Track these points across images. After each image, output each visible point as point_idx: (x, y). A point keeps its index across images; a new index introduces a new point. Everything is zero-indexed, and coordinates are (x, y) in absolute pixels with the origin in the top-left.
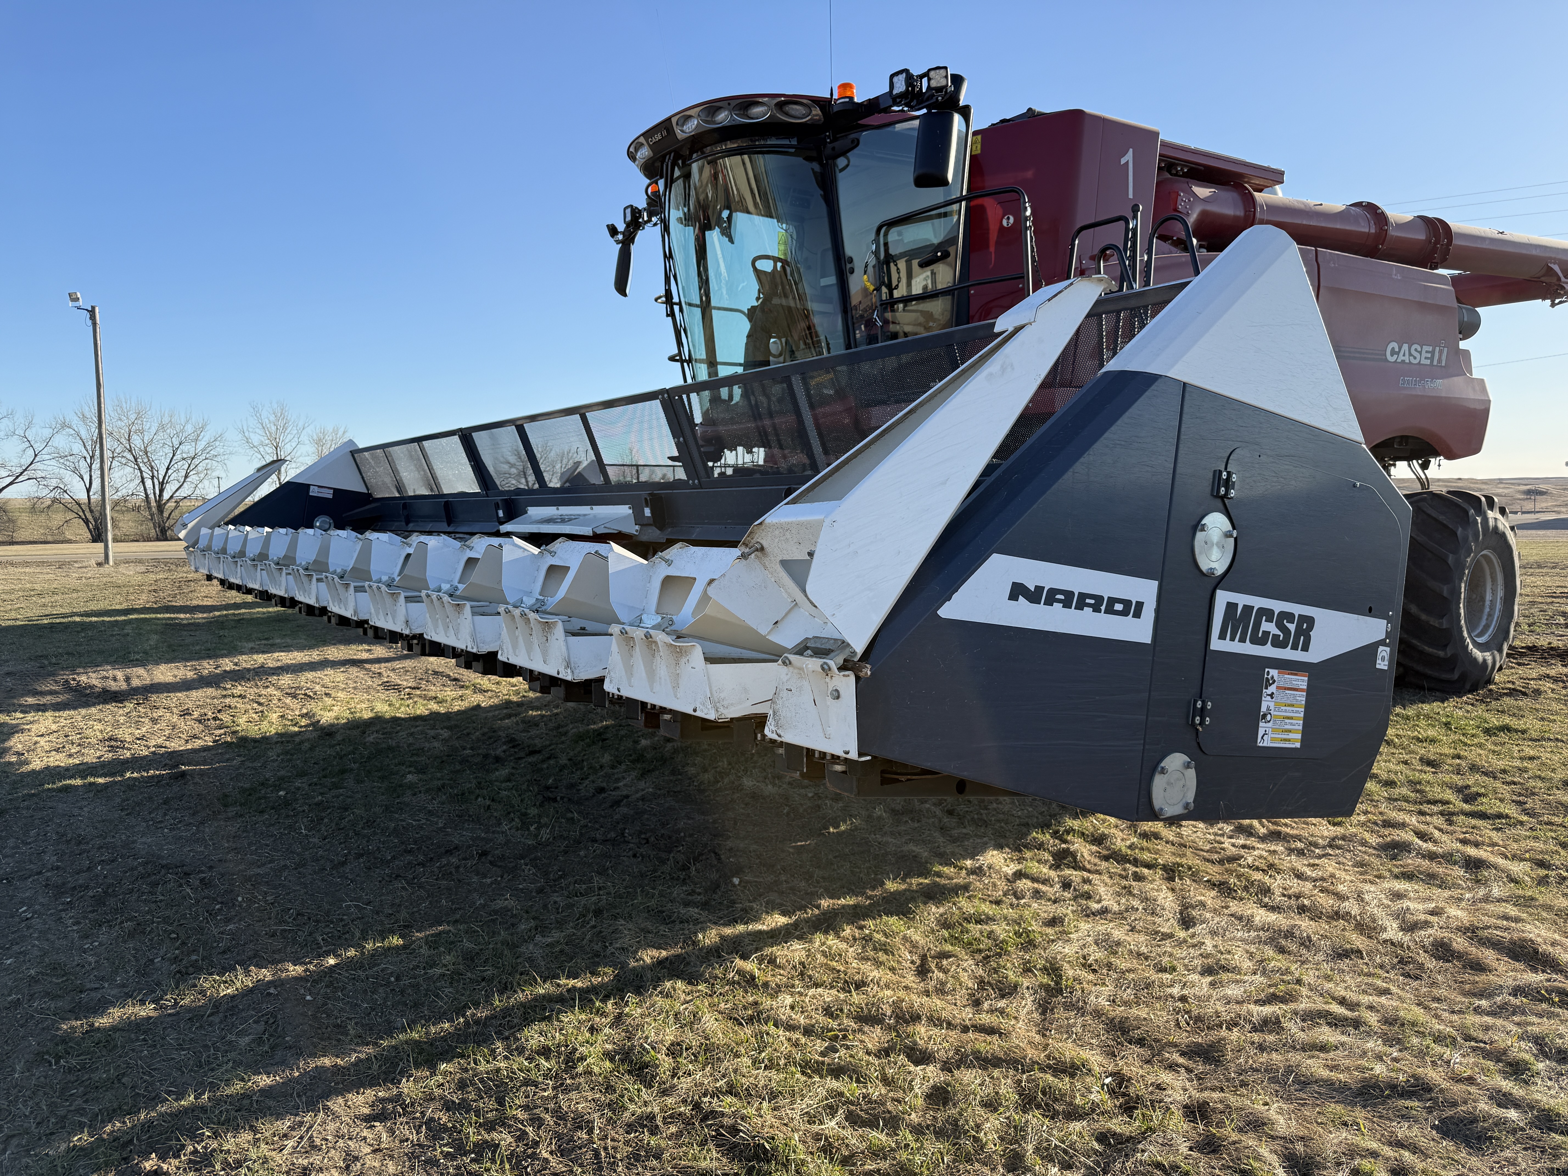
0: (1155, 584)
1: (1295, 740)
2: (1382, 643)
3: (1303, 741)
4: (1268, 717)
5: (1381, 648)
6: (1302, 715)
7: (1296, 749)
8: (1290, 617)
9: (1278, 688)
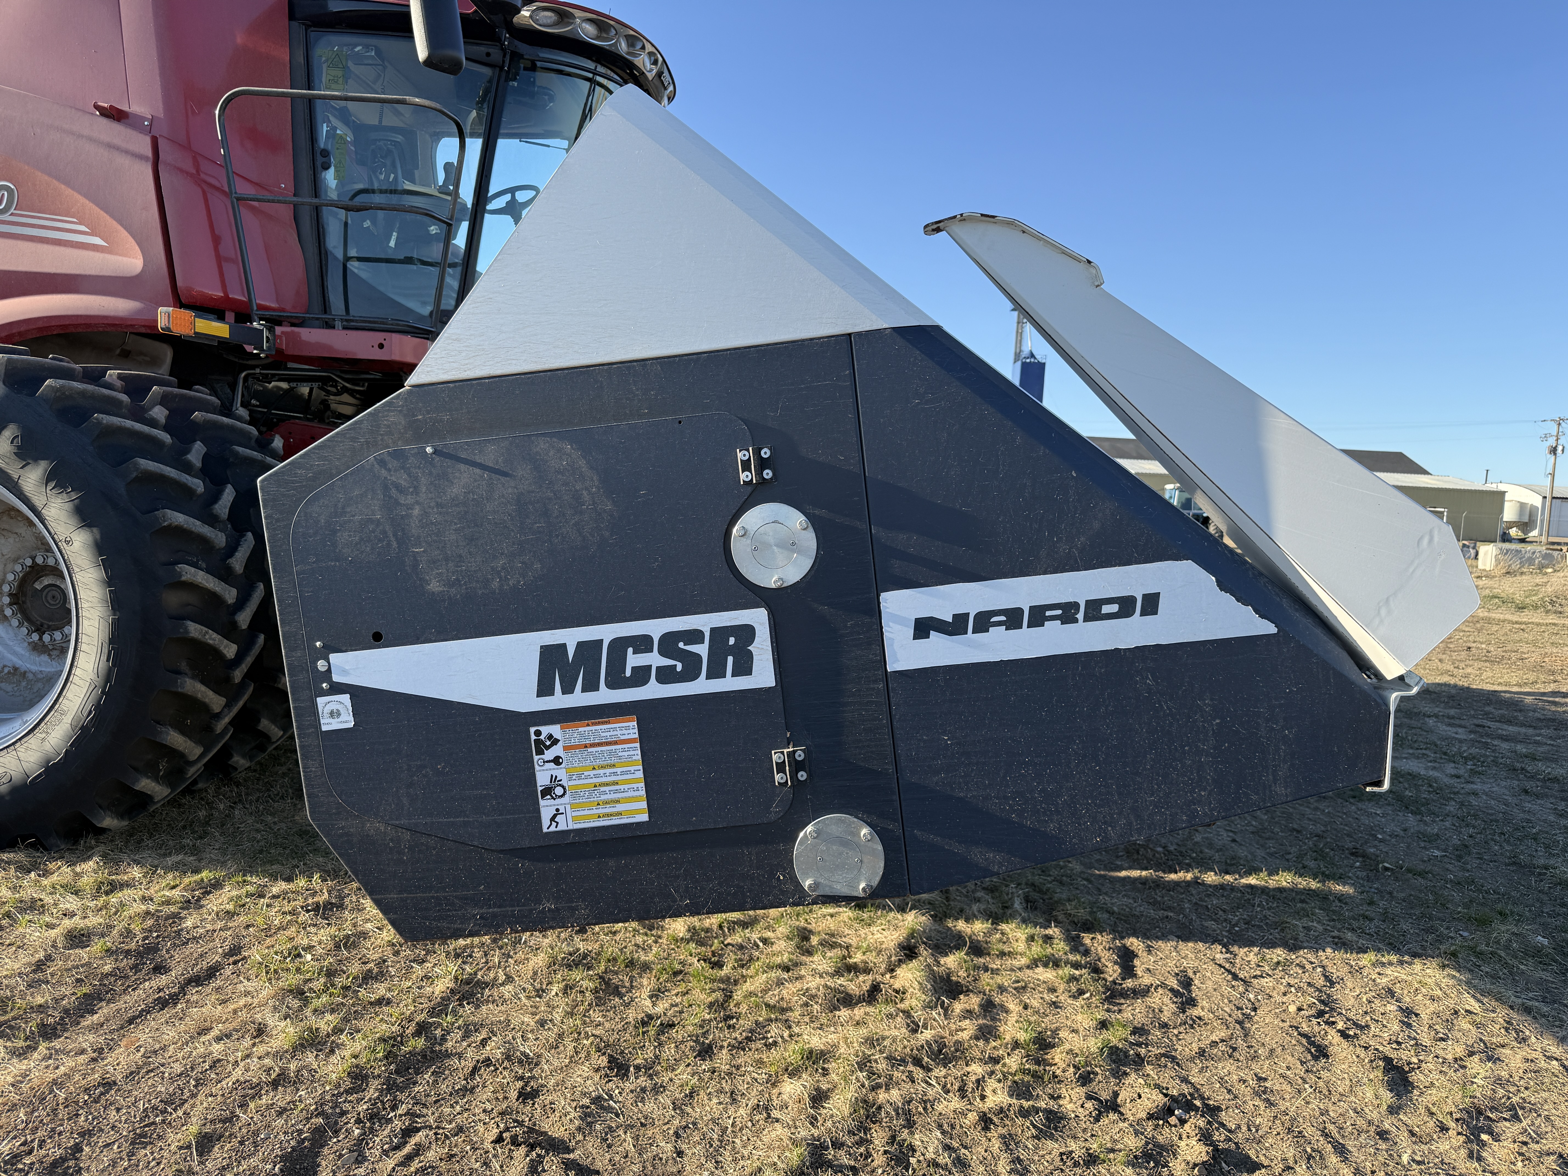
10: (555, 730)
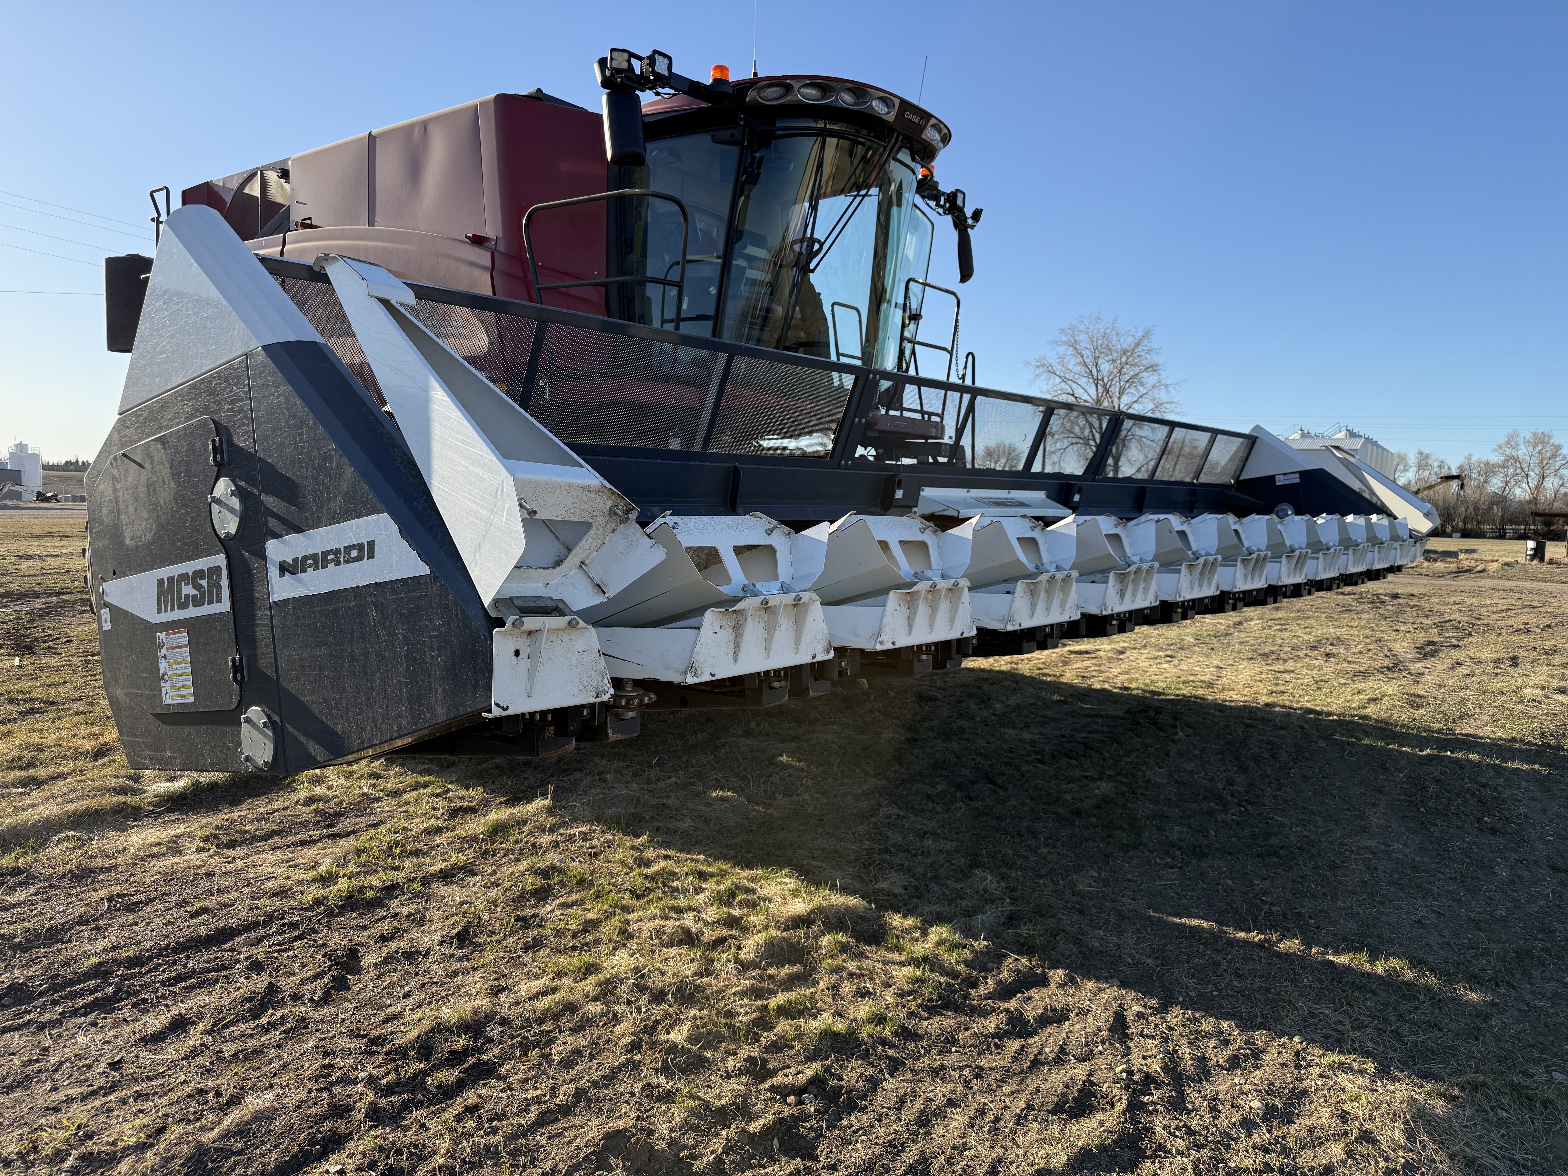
10: (162, 635)
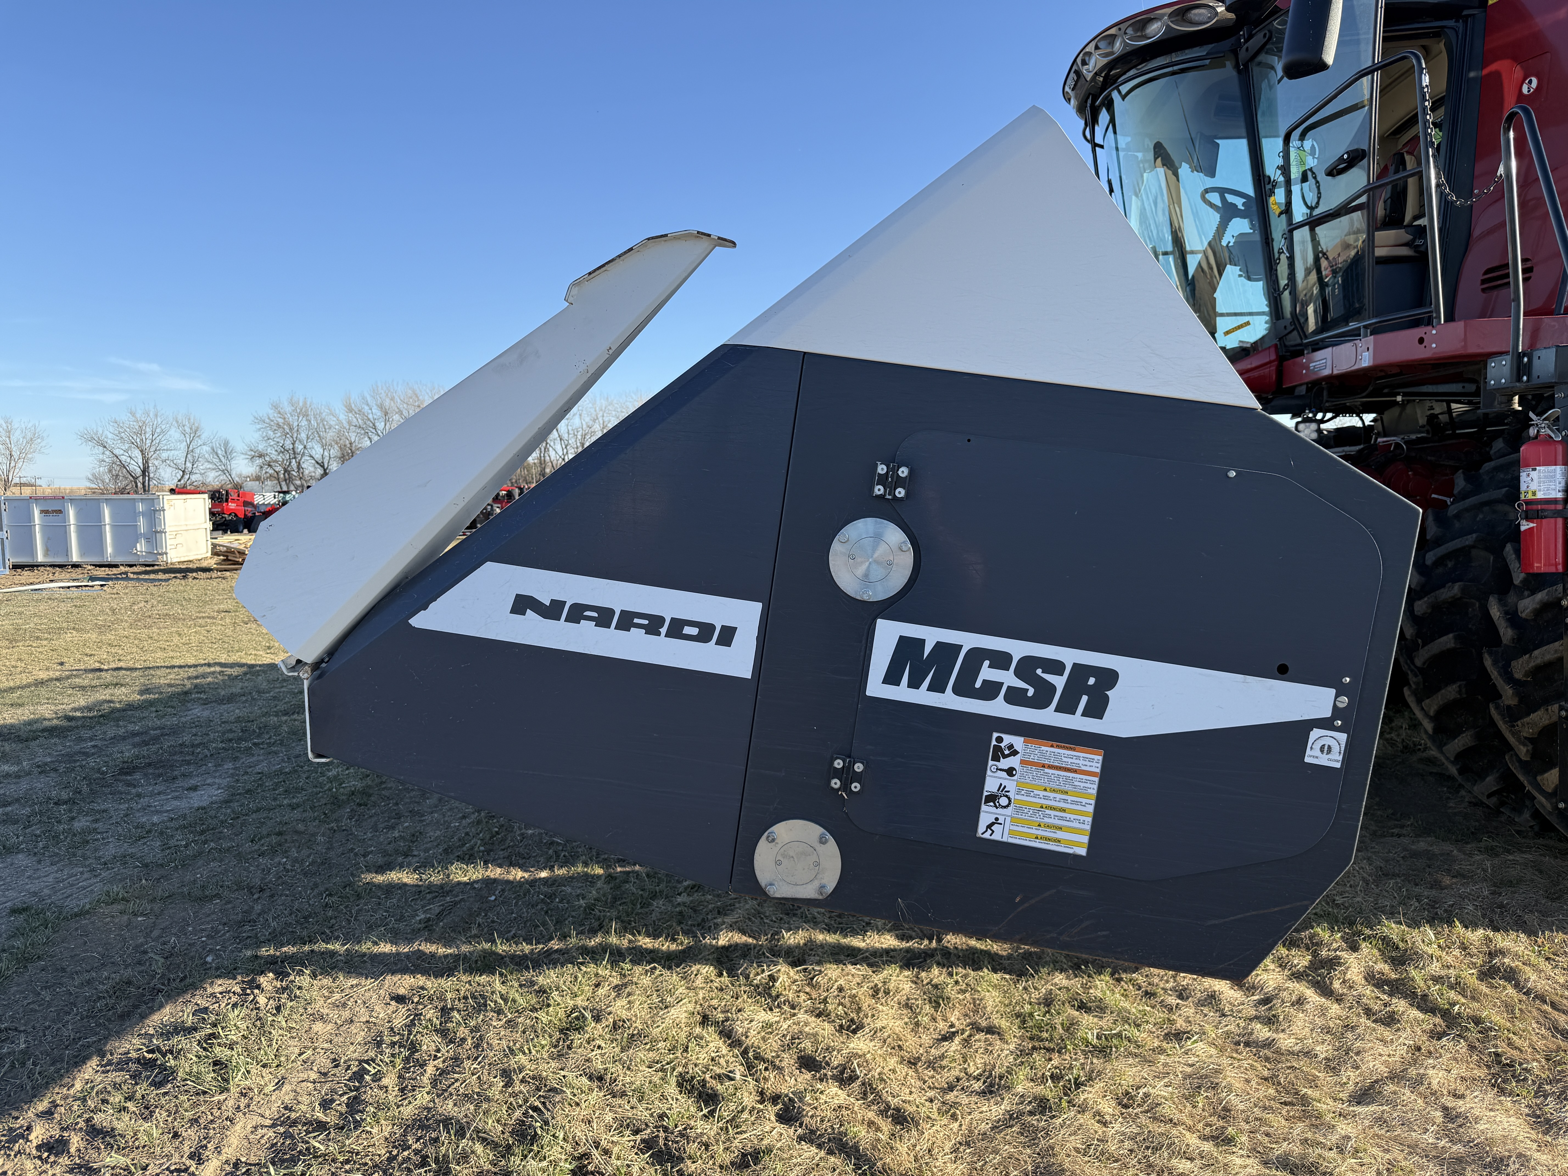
0: (758, 606)
1: (1079, 844)
2: (1324, 724)
3: (1092, 845)
4: (1004, 801)
5: (1315, 733)
6: (1091, 809)
7: (1076, 857)
8: (1056, 667)
9: (1023, 762)
